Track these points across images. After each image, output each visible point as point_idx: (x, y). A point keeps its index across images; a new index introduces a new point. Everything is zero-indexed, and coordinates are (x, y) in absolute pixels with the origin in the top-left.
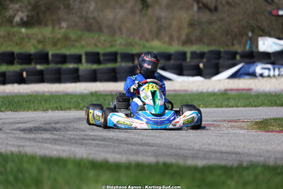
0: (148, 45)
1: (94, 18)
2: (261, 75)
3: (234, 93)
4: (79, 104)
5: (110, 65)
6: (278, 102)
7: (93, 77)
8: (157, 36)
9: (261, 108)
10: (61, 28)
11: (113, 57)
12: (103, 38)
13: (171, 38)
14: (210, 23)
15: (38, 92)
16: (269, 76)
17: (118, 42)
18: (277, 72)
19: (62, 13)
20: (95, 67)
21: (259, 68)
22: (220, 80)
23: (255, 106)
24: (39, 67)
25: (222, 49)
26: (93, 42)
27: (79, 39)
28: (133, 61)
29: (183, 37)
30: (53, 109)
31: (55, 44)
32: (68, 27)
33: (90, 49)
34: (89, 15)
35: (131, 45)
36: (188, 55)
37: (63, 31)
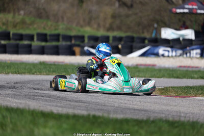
0: (82, 30)
1: (44, 9)
2: (163, 55)
3: (142, 67)
4: (31, 70)
5: (54, 43)
6: (174, 75)
7: (42, 51)
8: (89, 24)
9: (162, 79)
10: (19, 15)
11: (56, 37)
12: (49, 23)
13: (99, 25)
14: (127, 16)
15: (2, 60)
16: (168, 56)
17: (61, 27)
18: (174, 54)
19: (20, 4)
20: (43, 44)
21: (161, 50)
22: (133, 58)
23: (158, 77)
24: (3, 42)
25: (135, 35)
26: (42, 26)
27: (32, 23)
28: (71, 41)
29: (107, 25)
30: (13, 73)
31: (15, 26)
32: (25, 14)
33: (39, 31)
34: (40, 6)
35: (70, 29)
36: (111, 39)
37: (21, 17)
